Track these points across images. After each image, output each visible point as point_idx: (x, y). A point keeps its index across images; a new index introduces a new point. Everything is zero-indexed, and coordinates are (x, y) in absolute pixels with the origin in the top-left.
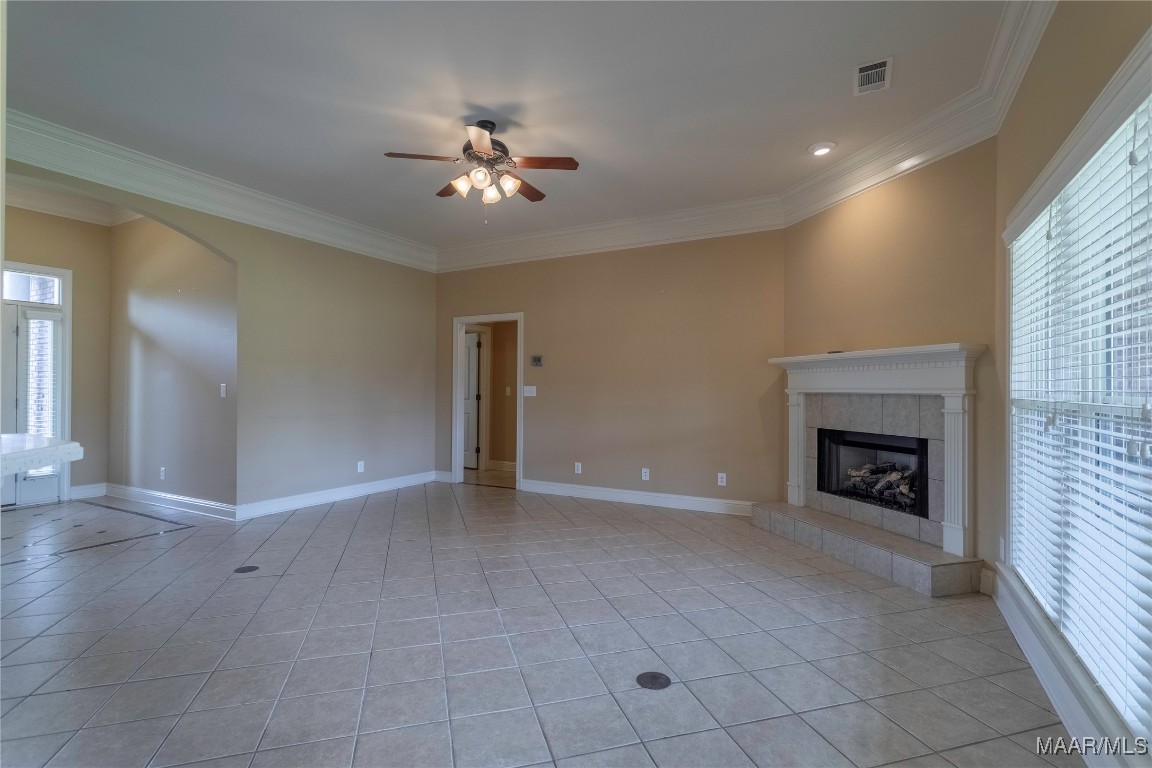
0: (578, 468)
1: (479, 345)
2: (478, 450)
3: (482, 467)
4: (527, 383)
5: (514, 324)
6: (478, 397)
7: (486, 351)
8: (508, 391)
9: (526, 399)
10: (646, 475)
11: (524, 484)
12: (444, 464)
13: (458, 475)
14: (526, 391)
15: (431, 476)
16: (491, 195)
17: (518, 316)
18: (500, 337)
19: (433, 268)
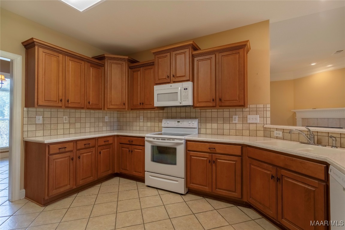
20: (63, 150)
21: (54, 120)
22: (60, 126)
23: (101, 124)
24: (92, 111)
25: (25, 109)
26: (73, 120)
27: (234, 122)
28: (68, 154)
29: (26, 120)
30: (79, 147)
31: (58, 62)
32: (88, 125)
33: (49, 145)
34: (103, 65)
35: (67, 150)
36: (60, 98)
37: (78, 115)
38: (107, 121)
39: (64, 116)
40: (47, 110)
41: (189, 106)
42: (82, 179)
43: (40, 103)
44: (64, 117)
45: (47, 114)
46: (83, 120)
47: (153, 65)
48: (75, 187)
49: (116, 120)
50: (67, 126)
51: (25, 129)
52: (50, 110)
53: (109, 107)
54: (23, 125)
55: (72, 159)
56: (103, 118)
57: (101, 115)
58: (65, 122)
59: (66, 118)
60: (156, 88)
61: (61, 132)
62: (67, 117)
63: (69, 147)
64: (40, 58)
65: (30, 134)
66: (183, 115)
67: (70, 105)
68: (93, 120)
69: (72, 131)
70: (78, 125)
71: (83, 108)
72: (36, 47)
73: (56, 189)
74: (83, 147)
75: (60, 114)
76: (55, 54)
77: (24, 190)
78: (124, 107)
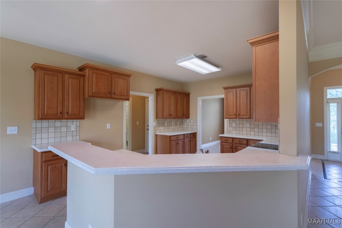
20: (227, 141)
21: (241, 126)
22: (245, 129)
26: (252, 126)
32: (265, 130)
44: (247, 124)
45: (238, 122)
46: (260, 127)
50: (249, 130)
58: (247, 127)
61: (245, 133)
62: (248, 124)
67: (241, 117)
68: (269, 127)
69: (252, 133)
70: (256, 130)
75: (245, 122)
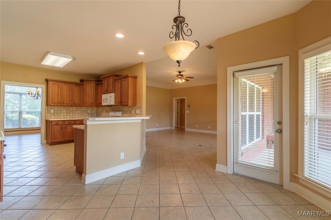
0: (197, 126)
1: (178, 102)
2: (177, 124)
3: (178, 127)
4: (187, 110)
5: (185, 99)
6: (178, 113)
7: (179, 104)
8: (184, 111)
9: (187, 113)
10: (209, 127)
11: (186, 129)
12: (171, 126)
13: (174, 128)
14: (187, 112)
15: (169, 128)
16: (181, 82)
17: (185, 98)
18: (182, 101)
19: (169, 88)
20: (58, 124)
21: (59, 112)
22: (62, 114)
23: (85, 114)
24: (79, 107)
25: (46, 107)
27: (132, 113)
28: (60, 126)
29: (46, 111)
30: (65, 124)
31: (58, 86)
32: (77, 114)
33: (52, 121)
34: (83, 84)
35: (59, 124)
36: (60, 102)
37: (71, 109)
38: (89, 112)
39: (64, 110)
40: (56, 107)
41: (113, 105)
42: (67, 138)
43: (51, 104)
46: (74, 112)
47: (102, 84)
48: (63, 141)
49: (95, 112)
50: (65, 114)
51: (46, 115)
52: (57, 107)
53: (85, 105)
54: (45, 113)
55: (62, 128)
56: (87, 111)
57: (85, 109)
58: (64, 112)
59: (65, 111)
60: (103, 95)
61: (62, 117)
63: (61, 123)
64: (51, 86)
65: (48, 117)
66: (118, 109)
67: (64, 105)
68: (80, 112)
70: (71, 114)
71: (71, 106)
72: (49, 82)
73: (55, 139)
74: (68, 123)
75: (62, 109)
76: (57, 83)
77: (46, 140)
78: (93, 105)
